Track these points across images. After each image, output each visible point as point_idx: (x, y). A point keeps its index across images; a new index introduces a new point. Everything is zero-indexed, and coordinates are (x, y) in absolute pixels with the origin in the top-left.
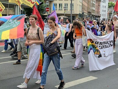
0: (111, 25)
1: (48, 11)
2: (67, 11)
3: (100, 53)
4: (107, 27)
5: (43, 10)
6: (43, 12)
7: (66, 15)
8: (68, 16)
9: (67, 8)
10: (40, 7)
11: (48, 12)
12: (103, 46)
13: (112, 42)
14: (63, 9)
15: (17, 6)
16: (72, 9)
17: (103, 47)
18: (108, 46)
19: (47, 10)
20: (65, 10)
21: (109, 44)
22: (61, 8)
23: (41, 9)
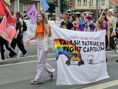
0: (103, 21)
1: (72, 6)
2: (92, 6)
3: (81, 59)
4: (98, 24)
5: (66, 5)
6: (66, 8)
7: (91, 11)
8: (94, 12)
9: (92, 3)
10: (63, 2)
11: (72, 8)
12: (91, 48)
13: (103, 44)
14: (88, 4)
15: (39, 2)
16: (98, 4)
17: (91, 50)
18: (98, 49)
19: (70, 6)
20: (90, 5)
21: (100, 47)
22: (85, 4)
23: (64, 5)
